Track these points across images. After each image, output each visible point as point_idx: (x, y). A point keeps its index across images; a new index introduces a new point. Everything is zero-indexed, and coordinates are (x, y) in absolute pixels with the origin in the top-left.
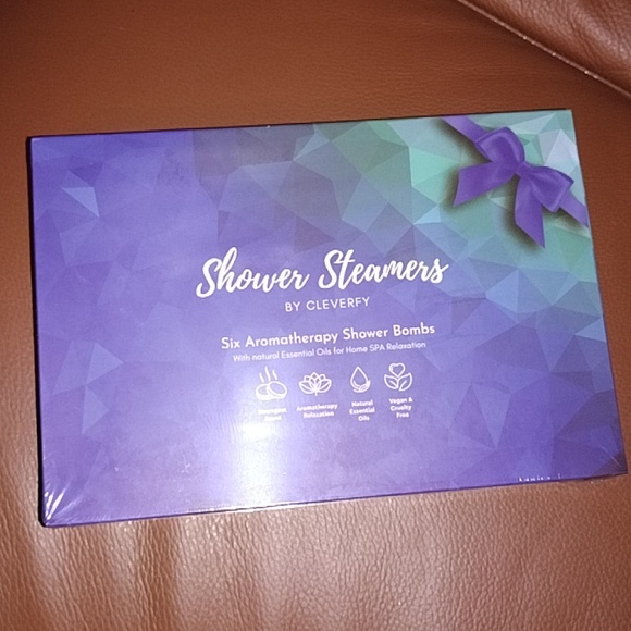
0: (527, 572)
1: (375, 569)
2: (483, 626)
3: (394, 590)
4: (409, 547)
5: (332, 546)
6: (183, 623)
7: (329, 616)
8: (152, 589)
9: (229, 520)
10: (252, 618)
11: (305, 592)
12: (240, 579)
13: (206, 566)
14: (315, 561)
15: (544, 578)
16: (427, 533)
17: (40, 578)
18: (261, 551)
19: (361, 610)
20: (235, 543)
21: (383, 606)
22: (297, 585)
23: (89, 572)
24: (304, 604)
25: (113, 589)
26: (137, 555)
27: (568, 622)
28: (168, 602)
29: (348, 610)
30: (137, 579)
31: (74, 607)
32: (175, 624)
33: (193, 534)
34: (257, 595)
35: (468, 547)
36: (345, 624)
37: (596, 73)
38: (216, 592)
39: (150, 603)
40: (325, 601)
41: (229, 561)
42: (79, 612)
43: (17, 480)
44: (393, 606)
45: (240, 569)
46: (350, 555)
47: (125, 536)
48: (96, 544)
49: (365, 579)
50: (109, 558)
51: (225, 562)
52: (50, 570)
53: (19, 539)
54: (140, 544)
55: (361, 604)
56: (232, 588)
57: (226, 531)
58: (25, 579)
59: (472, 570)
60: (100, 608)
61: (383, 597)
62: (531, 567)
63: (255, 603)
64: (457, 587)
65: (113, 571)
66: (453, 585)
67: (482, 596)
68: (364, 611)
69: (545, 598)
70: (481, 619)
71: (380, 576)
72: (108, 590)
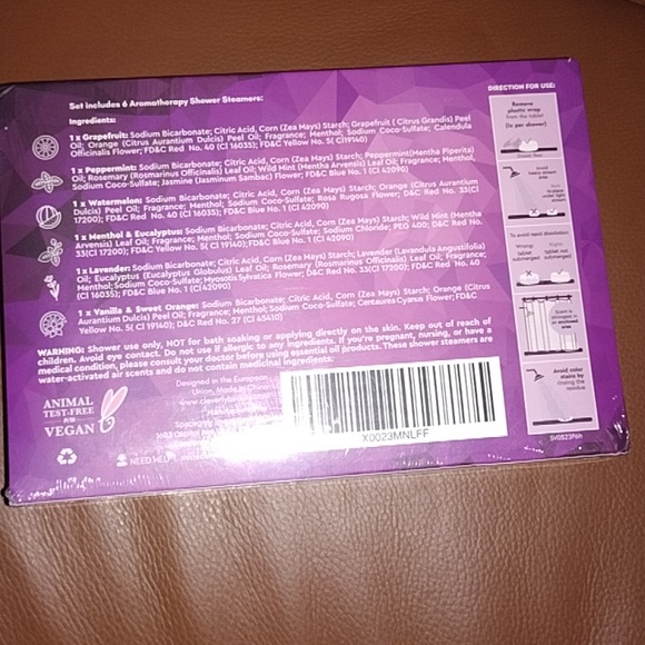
0: (540, 488)
1: (385, 517)
5: (337, 503)
6: (199, 614)
10: (269, 593)
11: (318, 555)
14: (322, 522)
15: (559, 491)
17: (39, 598)
18: (264, 523)
19: (378, 562)
20: (236, 521)
21: (401, 553)
23: (88, 582)
24: (320, 568)
25: (118, 594)
26: (137, 555)
27: (592, 529)
28: (178, 596)
31: (82, 621)
32: (190, 616)
33: (191, 521)
36: (366, 579)
38: (226, 575)
39: (160, 601)
42: (88, 625)
49: (377, 530)
52: (49, 589)
56: (242, 568)
58: (24, 603)
59: (485, 498)
60: (109, 616)
63: (269, 578)
70: (503, 546)
71: (392, 524)
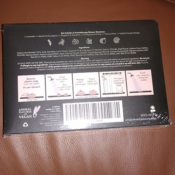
2: (147, 153)
3: (120, 148)
4: (122, 135)
7: (104, 158)
8: (54, 161)
9: (71, 138)
12: (78, 153)
13: (67, 152)
22: (94, 152)
29: (109, 156)
30: (49, 159)
34: (83, 157)
35: (138, 132)
40: (102, 154)
41: (73, 149)
43: (10, 139)
44: (121, 152)
45: (77, 151)
46: (106, 141)
47: (43, 148)
48: (36, 152)
50: (40, 155)
51: (72, 149)
53: (14, 155)
54: (48, 149)
55: (112, 153)
57: (71, 141)
61: (118, 150)
62: (157, 134)
64: (138, 144)
65: (42, 158)
66: (137, 143)
67: (145, 144)
68: (113, 155)
69: (162, 142)
72: (42, 164)
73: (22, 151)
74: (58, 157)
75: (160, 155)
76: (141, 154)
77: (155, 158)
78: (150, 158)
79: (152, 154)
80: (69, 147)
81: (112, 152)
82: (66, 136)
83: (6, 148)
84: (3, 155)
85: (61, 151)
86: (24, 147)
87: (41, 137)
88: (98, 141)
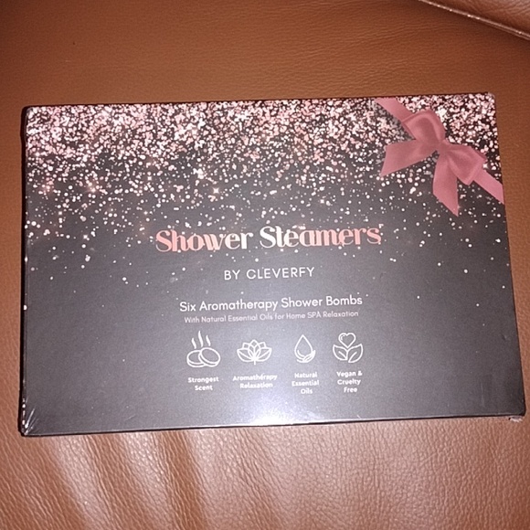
2: (469, 510)
3: (388, 493)
4: (394, 455)
7: (339, 526)
9: (240, 461)
12: (259, 509)
13: (228, 504)
16: (407, 441)
22: (307, 505)
29: (353, 518)
30: (174, 525)
34: (276, 520)
35: (444, 447)
37: (477, 15)
40: (333, 514)
41: (247, 496)
43: (58, 463)
44: (391, 507)
45: (257, 501)
46: (346, 471)
47: (157, 491)
48: (134, 503)
50: (147, 512)
51: (243, 497)
53: (70, 511)
54: (170, 496)
55: (363, 511)
57: (239, 472)
61: (380, 502)
62: (499, 452)
64: (440, 482)
65: (153, 522)
66: (437, 480)
67: (463, 485)
68: (366, 516)
69: (516, 476)
73: (95, 500)
74: (201, 519)
75: (510, 517)
76: (452, 514)
77: (493, 525)
78: (478, 525)
79: (486, 515)
80: (234, 490)
81: (363, 507)
82: (225, 455)
83: (48, 491)
84: (38, 513)
85: (209, 502)
86: (101, 490)
87: (151, 458)
88: (319, 474)
